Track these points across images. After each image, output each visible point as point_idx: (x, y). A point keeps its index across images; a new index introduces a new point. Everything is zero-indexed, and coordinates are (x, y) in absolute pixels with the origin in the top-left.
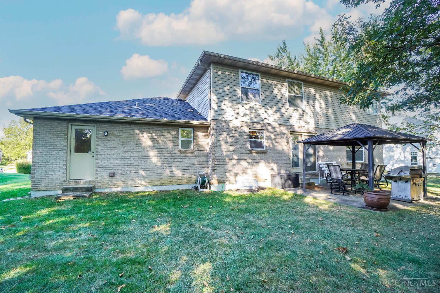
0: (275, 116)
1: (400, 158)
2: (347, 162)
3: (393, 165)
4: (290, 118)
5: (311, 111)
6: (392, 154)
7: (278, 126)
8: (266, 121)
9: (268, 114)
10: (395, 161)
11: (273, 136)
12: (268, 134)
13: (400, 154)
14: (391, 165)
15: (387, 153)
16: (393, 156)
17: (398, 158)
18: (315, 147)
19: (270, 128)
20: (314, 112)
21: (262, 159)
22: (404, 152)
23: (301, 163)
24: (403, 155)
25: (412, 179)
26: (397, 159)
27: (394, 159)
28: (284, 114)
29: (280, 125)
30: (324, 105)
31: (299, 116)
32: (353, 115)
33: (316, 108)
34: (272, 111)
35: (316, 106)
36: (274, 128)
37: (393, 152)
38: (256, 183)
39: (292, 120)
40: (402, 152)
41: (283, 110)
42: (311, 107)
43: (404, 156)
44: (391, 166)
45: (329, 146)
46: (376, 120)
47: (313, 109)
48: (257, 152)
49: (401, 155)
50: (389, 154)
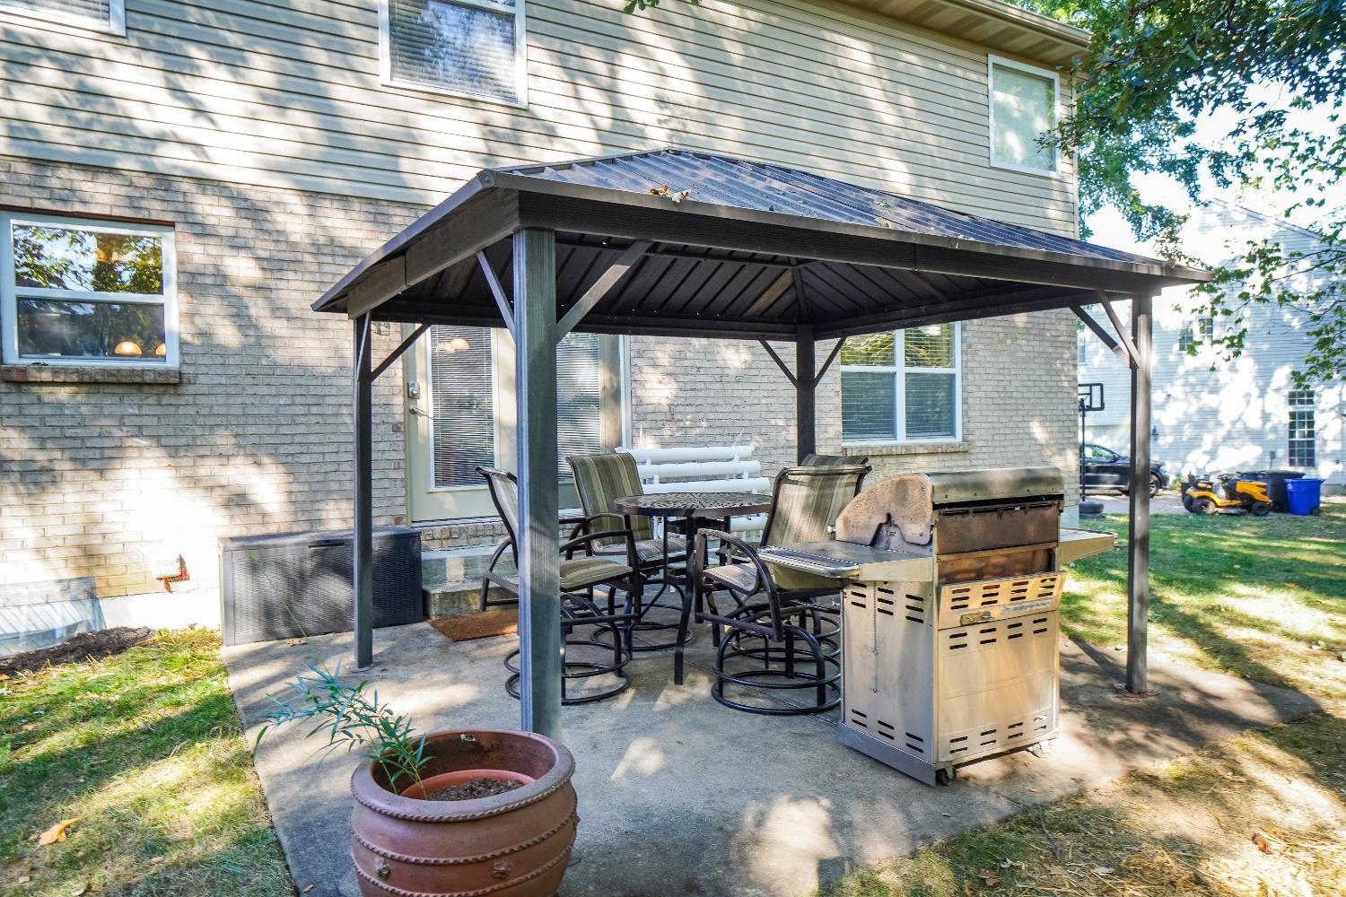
0: (268, 129)
1: (1244, 418)
2: (846, 444)
3: (1213, 454)
4: (403, 150)
5: (583, 120)
6: (1209, 400)
7: (297, 203)
8: (173, 158)
9: (199, 111)
10: (1221, 432)
11: (242, 268)
12: (199, 253)
13: (1243, 402)
14: (1205, 453)
15: (1192, 399)
16: (1215, 412)
17: (1235, 418)
18: (615, 348)
19: (213, 210)
20: (605, 123)
21: (140, 432)
22: (1263, 393)
23: (505, 454)
24: (1256, 404)
25: (947, 591)
26: (1234, 423)
27: (1219, 424)
28: (348, 125)
29: (313, 196)
30: (693, 89)
31: (480, 146)
32: (902, 167)
33: (626, 101)
34: (247, 94)
35: (623, 86)
36: (252, 211)
37: (1215, 390)
38: (88, 604)
39: (422, 167)
40: (1256, 392)
41: (343, 91)
42: (588, 92)
43: (1263, 411)
44: (1207, 458)
45: (722, 342)
46: (1044, 203)
47: (603, 111)
48: (90, 383)
49: (1248, 403)
50: (1201, 404)
